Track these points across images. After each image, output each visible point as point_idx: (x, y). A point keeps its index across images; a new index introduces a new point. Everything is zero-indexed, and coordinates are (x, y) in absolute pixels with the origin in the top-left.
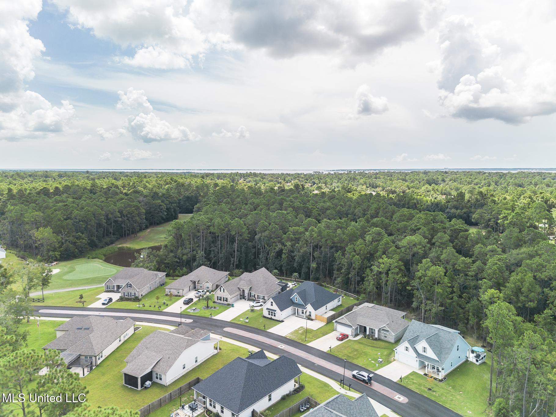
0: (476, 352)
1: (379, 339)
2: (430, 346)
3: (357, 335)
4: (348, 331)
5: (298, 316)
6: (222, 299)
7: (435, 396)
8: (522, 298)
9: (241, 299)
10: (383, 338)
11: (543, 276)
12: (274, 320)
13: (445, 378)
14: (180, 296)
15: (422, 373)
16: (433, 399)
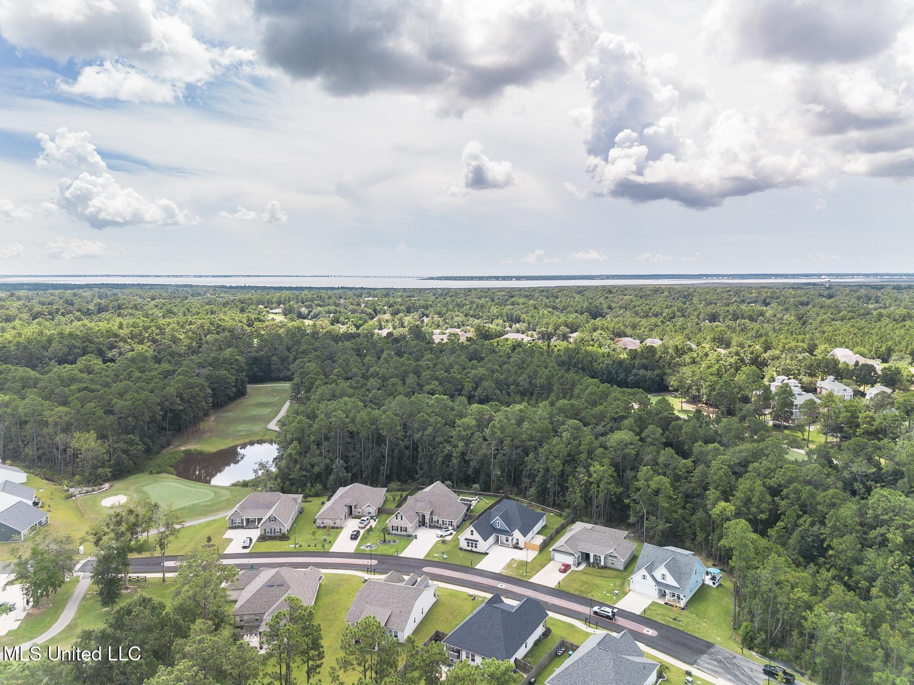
0: (711, 573)
1: (605, 567)
2: (669, 572)
3: (579, 564)
4: (569, 560)
5: (502, 545)
6: (399, 529)
7: (682, 626)
8: (753, 510)
9: (420, 526)
10: (609, 565)
11: (772, 482)
12: (475, 552)
13: (686, 606)
14: (337, 528)
15: (662, 602)
16: (681, 629)
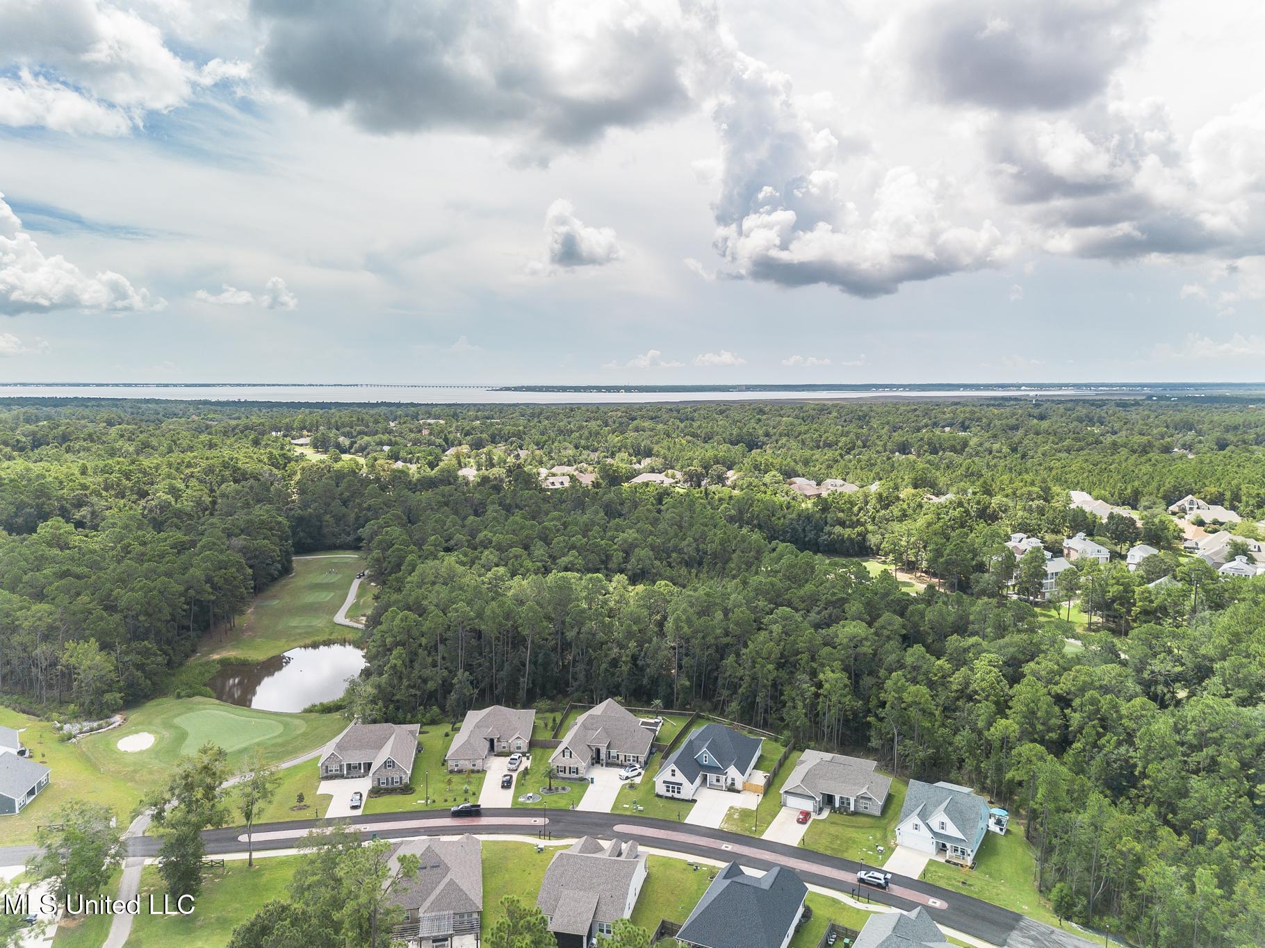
1: (855, 813)
2: (950, 818)
3: (821, 810)
4: (808, 806)
5: (712, 787)
6: (567, 771)
7: (976, 893)
8: (1040, 727)
9: (593, 764)
10: (861, 810)
11: (1056, 689)
12: (678, 799)
13: (975, 863)
14: (478, 771)
15: (942, 860)
16: (975, 896)
